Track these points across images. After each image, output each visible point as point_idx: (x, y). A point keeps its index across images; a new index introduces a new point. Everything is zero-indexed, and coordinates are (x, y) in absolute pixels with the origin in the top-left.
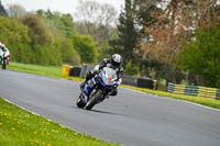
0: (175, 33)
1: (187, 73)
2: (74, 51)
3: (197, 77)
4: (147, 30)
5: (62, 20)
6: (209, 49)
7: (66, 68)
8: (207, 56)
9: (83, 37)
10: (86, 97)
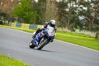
0: (12, 1)
1: (17, 18)
3: (21, 19)
6: (26, 7)
8: (25, 11)
10: (37, 43)
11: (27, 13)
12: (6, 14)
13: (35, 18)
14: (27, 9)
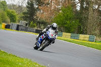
0: (52, 9)
2: (7, 17)
3: (62, 28)
4: (40, 7)
5: (2, 3)
6: (67, 15)
7: (4, 24)
8: (66, 19)
9: (11, 11)
10: (40, 44)
11: (68, 22)
12: (46, 23)
13: (76, 27)
14: (69, 17)
